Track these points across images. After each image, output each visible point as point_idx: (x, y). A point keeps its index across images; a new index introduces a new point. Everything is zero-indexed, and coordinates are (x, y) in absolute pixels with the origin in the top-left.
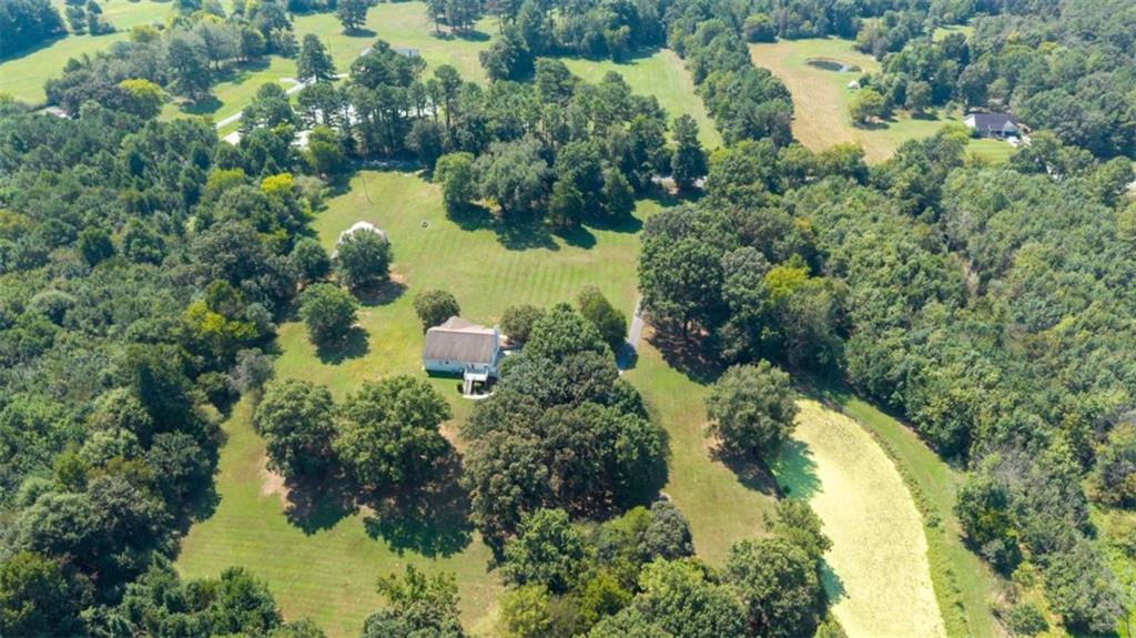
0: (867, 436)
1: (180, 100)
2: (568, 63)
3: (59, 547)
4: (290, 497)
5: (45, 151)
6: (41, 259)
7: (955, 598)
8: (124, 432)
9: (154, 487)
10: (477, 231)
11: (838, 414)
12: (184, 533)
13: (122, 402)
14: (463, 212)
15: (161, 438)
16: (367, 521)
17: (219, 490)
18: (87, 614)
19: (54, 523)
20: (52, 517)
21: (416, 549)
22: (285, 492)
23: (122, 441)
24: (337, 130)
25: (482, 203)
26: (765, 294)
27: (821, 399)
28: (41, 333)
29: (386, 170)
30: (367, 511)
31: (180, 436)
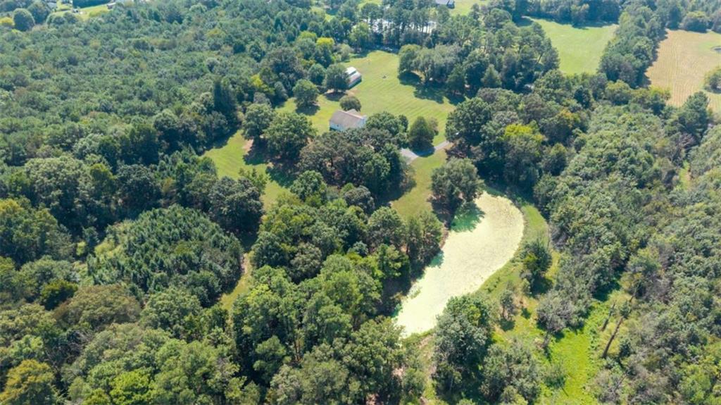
0: (522, 221)
1: (326, 7)
2: (542, 23)
3: (161, 129)
4: (249, 152)
5: (248, 12)
6: (218, 47)
7: (492, 288)
8: (202, 105)
9: (205, 129)
10: (407, 86)
11: (517, 210)
12: (209, 149)
13: (207, 96)
14: (407, 77)
15: (214, 112)
16: (269, 168)
17: (229, 142)
18: (161, 154)
19: (162, 120)
20: (162, 118)
21: (278, 182)
22: (249, 150)
23: (200, 108)
24: (376, 29)
25: (417, 73)
26: (502, 134)
27: (514, 200)
28: (202, 71)
29: (389, 52)
30: (271, 165)
31: (221, 115)
